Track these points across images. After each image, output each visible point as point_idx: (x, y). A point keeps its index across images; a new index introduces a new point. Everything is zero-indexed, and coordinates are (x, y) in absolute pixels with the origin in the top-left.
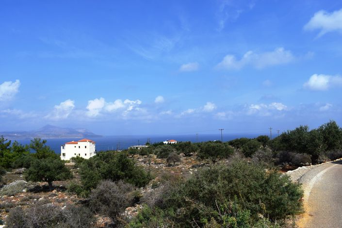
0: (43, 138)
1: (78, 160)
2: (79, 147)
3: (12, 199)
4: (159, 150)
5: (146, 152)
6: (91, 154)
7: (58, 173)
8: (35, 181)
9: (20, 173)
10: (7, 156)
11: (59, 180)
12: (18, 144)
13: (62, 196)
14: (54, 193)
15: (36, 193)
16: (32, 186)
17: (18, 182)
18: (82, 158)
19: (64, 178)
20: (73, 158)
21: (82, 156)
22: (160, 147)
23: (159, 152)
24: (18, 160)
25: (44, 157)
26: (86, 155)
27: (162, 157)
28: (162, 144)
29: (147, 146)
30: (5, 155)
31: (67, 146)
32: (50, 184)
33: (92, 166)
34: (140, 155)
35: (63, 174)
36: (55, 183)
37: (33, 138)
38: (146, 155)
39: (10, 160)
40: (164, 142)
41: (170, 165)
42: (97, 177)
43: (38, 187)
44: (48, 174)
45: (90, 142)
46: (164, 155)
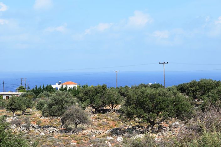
4: (45, 100)
5: (20, 105)
22: (48, 96)
23: (46, 106)
27: (52, 114)
28: (50, 89)
29: (20, 94)
34: (8, 109)
38: (20, 110)
40: (54, 86)
41: (67, 130)
46: (57, 111)
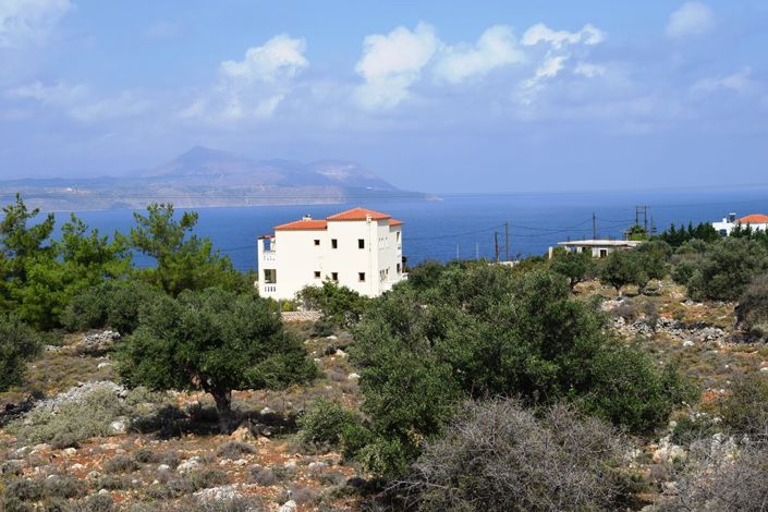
0: (184, 205)
1: (333, 300)
2: (335, 243)
3: (73, 462)
4: (693, 259)
5: (633, 272)
6: (383, 273)
7: (255, 358)
8: (161, 386)
9: (96, 353)
10: (39, 279)
11: (259, 385)
12: (83, 228)
13: (274, 456)
14: (239, 440)
15: (163, 436)
16: (148, 409)
17: (92, 387)
18: (345, 291)
19: (280, 379)
20: (308, 293)
21: (348, 281)
22: (702, 249)
23: (697, 274)
24: (87, 296)
25: (189, 283)
26: (362, 276)
27: (712, 296)
28: (706, 233)
29: (633, 243)
30: (31, 273)
31: (282, 238)
32: (224, 403)
33: (405, 329)
34: (604, 281)
35: (276, 361)
36: (240, 400)
37: (140, 206)
38: (634, 283)
39: (53, 295)
40: (718, 226)
41: (751, 336)
42: (431, 380)
43: (171, 413)
44: (212, 358)
45: (381, 221)
46: (724, 287)
